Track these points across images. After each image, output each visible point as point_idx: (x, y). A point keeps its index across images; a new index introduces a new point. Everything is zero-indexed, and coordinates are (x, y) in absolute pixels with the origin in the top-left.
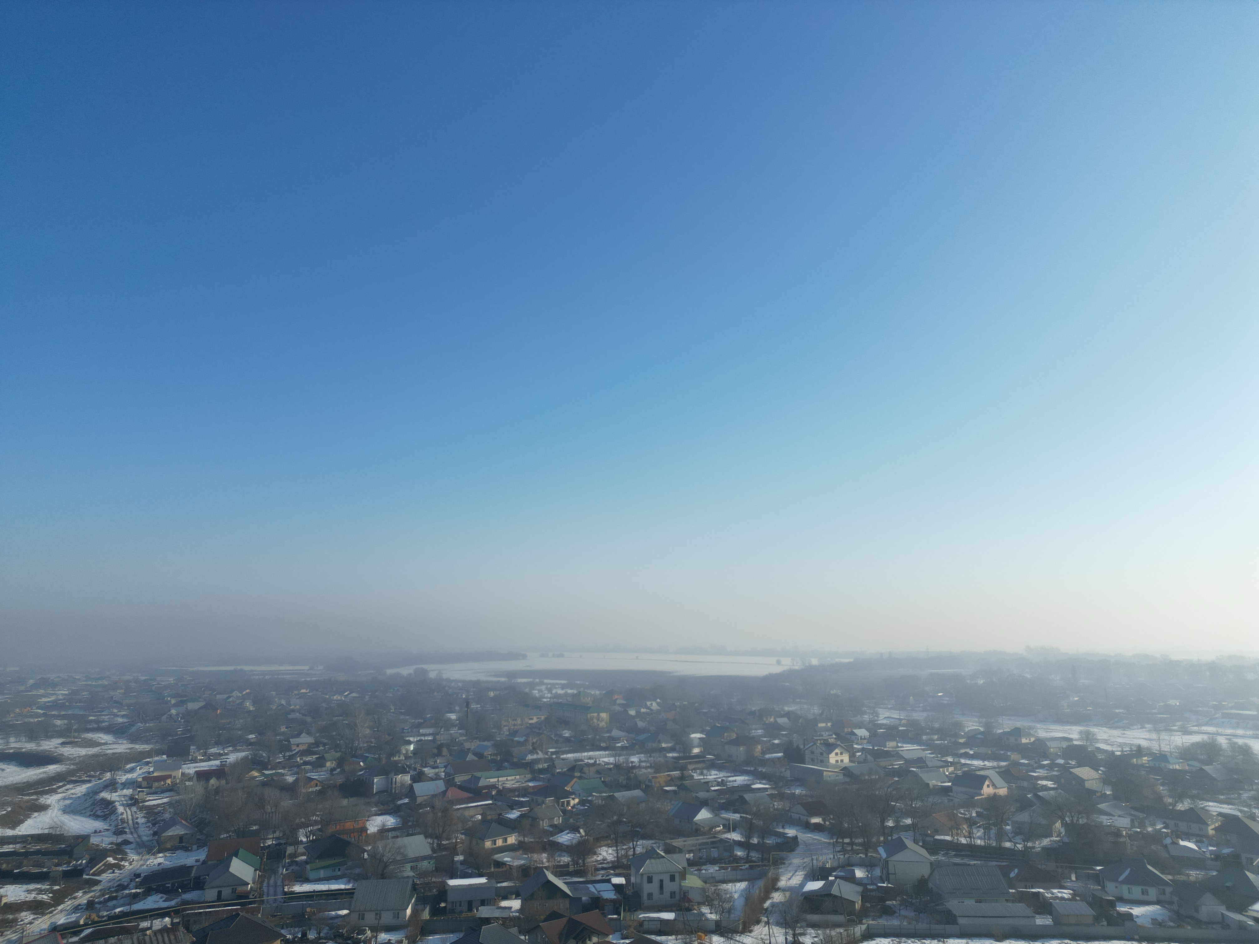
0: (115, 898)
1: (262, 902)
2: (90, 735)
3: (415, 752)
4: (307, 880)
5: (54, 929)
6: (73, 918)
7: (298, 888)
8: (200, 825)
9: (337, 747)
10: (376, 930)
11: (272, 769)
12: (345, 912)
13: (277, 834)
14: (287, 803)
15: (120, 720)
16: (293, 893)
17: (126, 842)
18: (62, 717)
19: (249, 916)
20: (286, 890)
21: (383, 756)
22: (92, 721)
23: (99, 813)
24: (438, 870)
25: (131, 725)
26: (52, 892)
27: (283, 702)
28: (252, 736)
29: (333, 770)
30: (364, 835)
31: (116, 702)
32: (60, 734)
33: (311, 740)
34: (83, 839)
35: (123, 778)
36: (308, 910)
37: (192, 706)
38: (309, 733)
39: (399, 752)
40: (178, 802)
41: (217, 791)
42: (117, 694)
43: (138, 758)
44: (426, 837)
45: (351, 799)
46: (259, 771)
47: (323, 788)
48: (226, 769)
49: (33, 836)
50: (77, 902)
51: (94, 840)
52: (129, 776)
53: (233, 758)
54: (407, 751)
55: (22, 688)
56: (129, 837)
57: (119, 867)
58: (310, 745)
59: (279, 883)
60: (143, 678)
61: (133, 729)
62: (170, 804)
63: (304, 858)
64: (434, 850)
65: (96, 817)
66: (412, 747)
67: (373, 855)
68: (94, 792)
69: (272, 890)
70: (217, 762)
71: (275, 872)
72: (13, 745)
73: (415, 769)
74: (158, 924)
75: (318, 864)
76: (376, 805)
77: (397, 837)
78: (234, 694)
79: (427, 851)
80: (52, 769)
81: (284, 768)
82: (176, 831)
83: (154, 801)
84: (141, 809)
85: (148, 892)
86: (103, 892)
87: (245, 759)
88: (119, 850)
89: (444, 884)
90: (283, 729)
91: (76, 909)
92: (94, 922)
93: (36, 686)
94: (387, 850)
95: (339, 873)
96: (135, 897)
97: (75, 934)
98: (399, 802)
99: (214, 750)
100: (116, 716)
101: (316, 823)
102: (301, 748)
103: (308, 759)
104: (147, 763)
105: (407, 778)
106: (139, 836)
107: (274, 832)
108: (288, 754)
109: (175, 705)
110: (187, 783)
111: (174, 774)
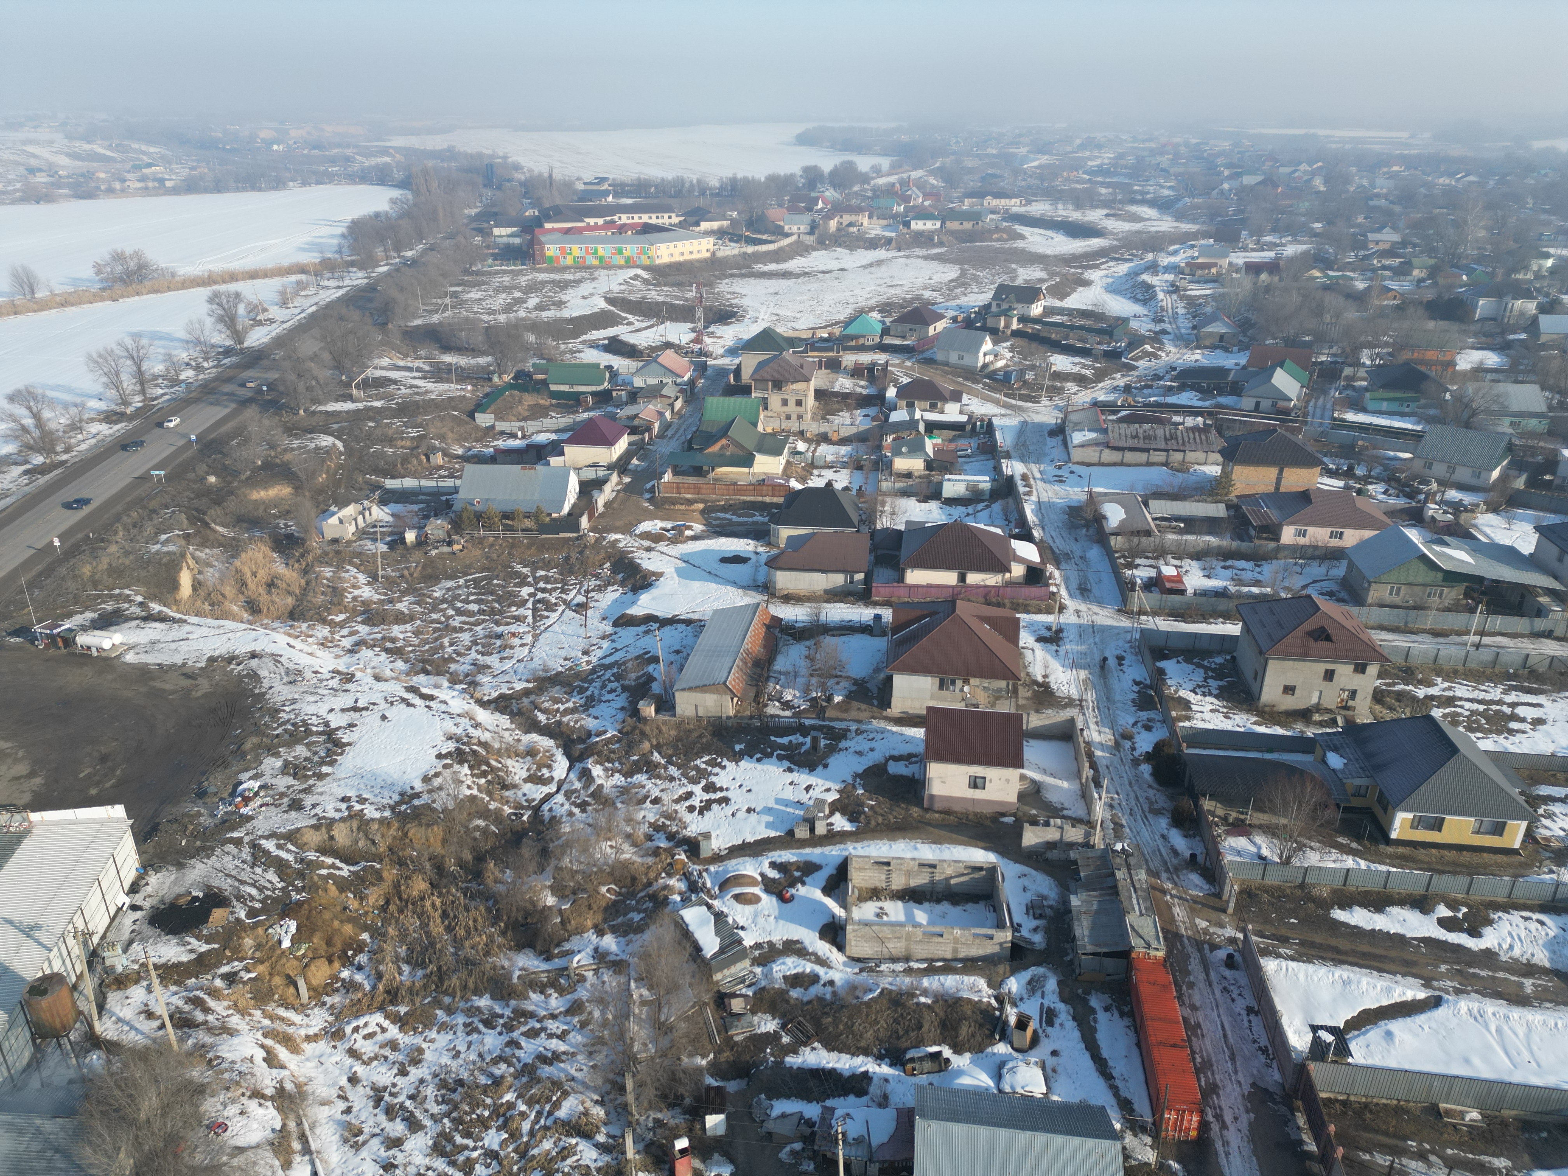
0: (1151, 387)
1: (1306, 423)
2: (1134, 208)
3: (1553, 271)
4: (1364, 410)
5: (1095, 404)
6: (1112, 397)
7: (1351, 416)
8: (1245, 325)
9: (1431, 251)
10: (1445, 484)
11: (1338, 270)
12: (1407, 455)
13: (1334, 350)
14: (1352, 315)
15: (1166, 192)
16: (1344, 420)
17: (1164, 332)
18: (1107, 185)
19: (1288, 434)
20: (1336, 415)
21: (1500, 272)
22: (1136, 192)
23: (1139, 296)
24: (1551, 433)
25: (1178, 199)
26: (1094, 368)
27: (1365, 183)
28: (1318, 225)
29: (1420, 281)
30: (1450, 370)
31: (1163, 170)
32: (1105, 204)
33: (1395, 237)
34: (1125, 321)
35: (1165, 260)
36: (1360, 443)
37: (1249, 180)
38: (1395, 228)
39: (1526, 268)
40: (1222, 295)
41: (1268, 289)
42: (1164, 161)
43: (1183, 239)
44: (1543, 388)
45: (1440, 323)
46: (1322, 270)
47: (1403, 302)
48: (1282, 263)
49: (1078, 310)
50: (1116, 383)
51: (1134, 324)
52: (1172, 259)
53: (1291, 250)
54: (1540, 267)
55: (1069, 149)
56: (1167, 326)
57: (1157, 357)
58: (1394, 244)
59: (1329, 406)
60: (1194, 141)
61: (1180, 205)
62: (1212, 296)
63: (1364, 383)
64: (1550, 408)
65: (1136, 300)
66: (1549, 263)
67: (1458, 398)
68: (1134, 274)
69: (1318, 412)
70: (1272, 254)
71: (1325, 392)
72: (1061, 213)
73: (1547, 295)
74: (1190, 421)
75: (1381, 393)
76: (1475, 335)
77: (1499, 381)
78: (1304, 167)
79: (1542, 408)
80: (1096, 243)
81: (1354, 270)
82: (1217, 328)
83: (1197, 291)
84: (1182, 298)
85: (1182, 388)
86: (1140, 379)
87: (1305, 253)
88: (1156, 338)
89: (1556, 453)
90: (1360, 219)
91: (1115, 389)
92: (1130, 406)
93: (1083, 147)
94: (1480, 395)
95: (1407, 410)
96: (1170, 389)
97: (1114, 413)
98: (1511, 337)
99: (1268, 239)
100: (1162, 187)
101: (1386, 344)
102: (1381, 247)
103: (1388, 262)
104: (1192, 247)
105: (1531, 307)
106: (1178, 328)
107: (1331, 347)
108: (1362, 253)
109: (1230, 178)
110: (1234, 275)
111: (1220, 262)
